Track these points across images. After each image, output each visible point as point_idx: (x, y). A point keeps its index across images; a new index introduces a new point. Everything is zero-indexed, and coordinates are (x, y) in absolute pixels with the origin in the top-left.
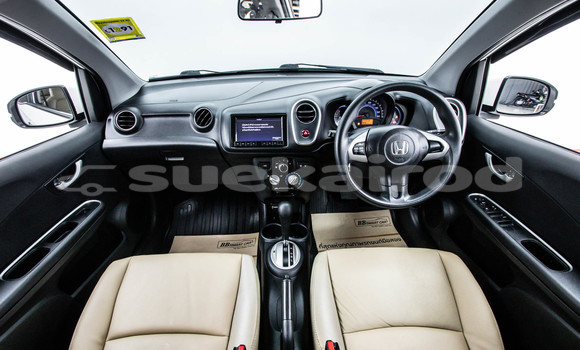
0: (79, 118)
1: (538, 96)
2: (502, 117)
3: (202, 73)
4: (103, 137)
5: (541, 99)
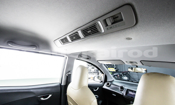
0: (102, 82)
4: (103, 86)
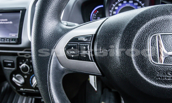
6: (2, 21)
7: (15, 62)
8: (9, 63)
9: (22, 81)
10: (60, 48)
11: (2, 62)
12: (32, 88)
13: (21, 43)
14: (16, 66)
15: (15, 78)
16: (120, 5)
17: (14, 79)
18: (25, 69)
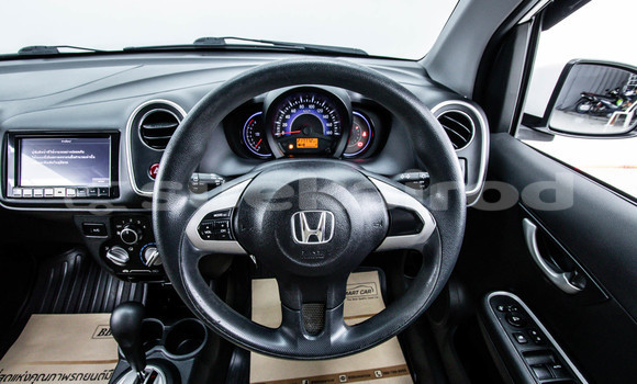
1: (614, 98)
2: (558, 137)
3: (61, 50)
5: (620, 103)
6: (74, 155)
7: (108, 225)
8: (96, 227)
9: (125, 257)
10: (192, 228)
11: (81, 227)
12: (146, 267)
13: (118, 196)
14: (109, 232)
15: (111, 253)
16: (293, 111)
17: (109, 255)
18: (129, 237)
